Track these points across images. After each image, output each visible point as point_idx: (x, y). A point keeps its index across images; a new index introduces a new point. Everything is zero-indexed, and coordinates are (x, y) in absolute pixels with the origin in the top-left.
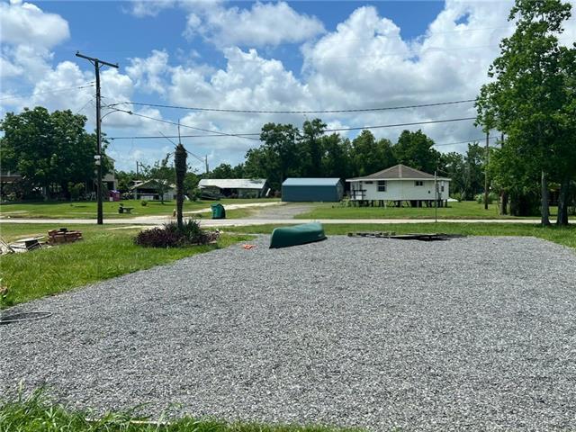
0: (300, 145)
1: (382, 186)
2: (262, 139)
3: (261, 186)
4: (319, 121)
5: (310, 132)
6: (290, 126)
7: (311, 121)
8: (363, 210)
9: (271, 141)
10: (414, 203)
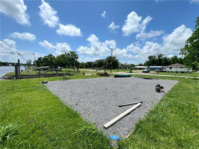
0: (157, 59)
1: (171, 68)
2: (148, 58)
3: (147, 67)
4: (161, 54)
5: (159, 57)
6: (154, 56)
7: (160, 55)
8: (163, 73)
9: (150, 59)
10: (182, 72)
